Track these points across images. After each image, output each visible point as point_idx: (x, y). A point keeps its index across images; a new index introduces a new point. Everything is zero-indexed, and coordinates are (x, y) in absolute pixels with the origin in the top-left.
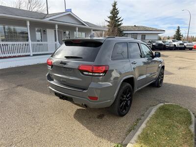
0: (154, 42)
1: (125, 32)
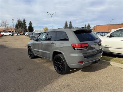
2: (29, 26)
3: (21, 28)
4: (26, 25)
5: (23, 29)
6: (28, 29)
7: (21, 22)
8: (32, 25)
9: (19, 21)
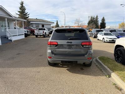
0: (51, 29)
1: (31, 22)
2: (101, 22)
3: (92, 25)
4: (98, 21)
5: (94, 25)
6: (99, 25)
7: (94, 18)
8: (104, 21)
9: (91, 18)
